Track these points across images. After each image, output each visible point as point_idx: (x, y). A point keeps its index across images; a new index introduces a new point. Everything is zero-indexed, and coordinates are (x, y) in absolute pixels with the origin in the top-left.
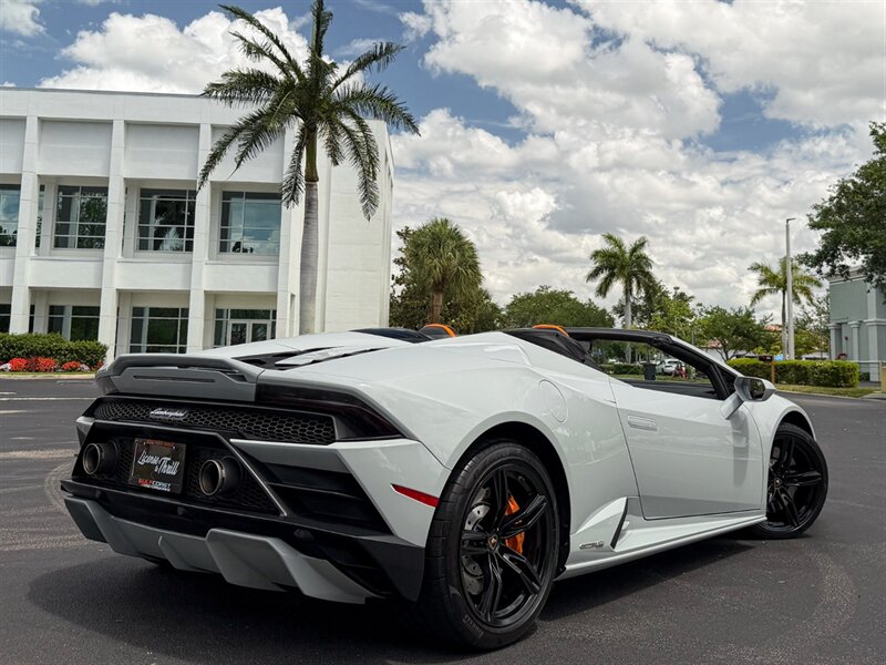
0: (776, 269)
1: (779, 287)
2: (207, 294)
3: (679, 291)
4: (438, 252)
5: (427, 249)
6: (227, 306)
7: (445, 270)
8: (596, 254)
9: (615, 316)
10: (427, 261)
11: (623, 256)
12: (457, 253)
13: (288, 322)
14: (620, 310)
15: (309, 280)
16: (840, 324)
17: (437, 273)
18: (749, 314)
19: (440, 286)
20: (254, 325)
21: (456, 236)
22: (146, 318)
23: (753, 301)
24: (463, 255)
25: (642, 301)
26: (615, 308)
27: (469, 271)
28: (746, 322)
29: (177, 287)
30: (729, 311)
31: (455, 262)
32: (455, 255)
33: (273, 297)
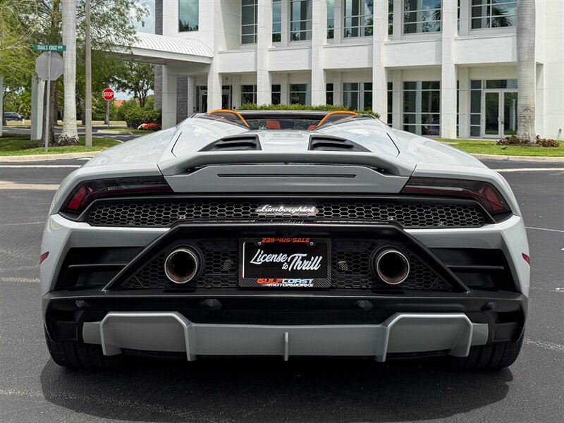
2: (458, 67)
6: (484, 77)
15: (526, 44)
20: (505, 93)
22: (419, 91)
29: (432, 62)
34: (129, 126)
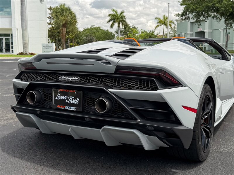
0: (162, 19)
1: (163, 24)
3: (134, 26)
4: (64, 14)
5: (60, 14)
7: (66, 21)
8: (109, 15)
9: (115, 34)
10: (60, 18)
11: (117, 16)
12: (70, 15)
13: (17, 37)
14: (117, 32)
15: (24, 24)
16: (179, 34)
17: (64, 21)
18: (153, 32)
19: (65, 25)
21: (68, 9)
23: (156, 28)
24: (72, 16)
25: (123, 29)
26: (115, 32)
27: (74, 21)
28: (152, 35)
30: (148, 32)
31: (69, 18)
32: (69, 16)
33: (11, 29)
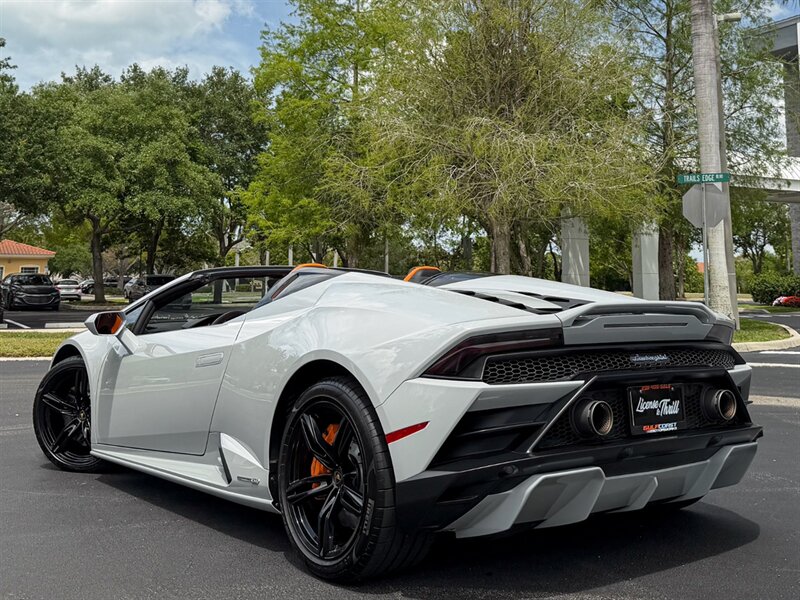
34: (756, 300)
